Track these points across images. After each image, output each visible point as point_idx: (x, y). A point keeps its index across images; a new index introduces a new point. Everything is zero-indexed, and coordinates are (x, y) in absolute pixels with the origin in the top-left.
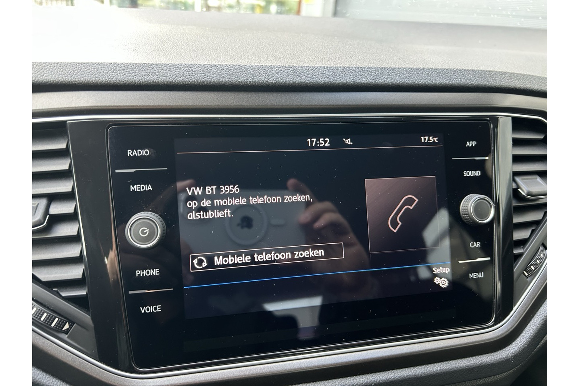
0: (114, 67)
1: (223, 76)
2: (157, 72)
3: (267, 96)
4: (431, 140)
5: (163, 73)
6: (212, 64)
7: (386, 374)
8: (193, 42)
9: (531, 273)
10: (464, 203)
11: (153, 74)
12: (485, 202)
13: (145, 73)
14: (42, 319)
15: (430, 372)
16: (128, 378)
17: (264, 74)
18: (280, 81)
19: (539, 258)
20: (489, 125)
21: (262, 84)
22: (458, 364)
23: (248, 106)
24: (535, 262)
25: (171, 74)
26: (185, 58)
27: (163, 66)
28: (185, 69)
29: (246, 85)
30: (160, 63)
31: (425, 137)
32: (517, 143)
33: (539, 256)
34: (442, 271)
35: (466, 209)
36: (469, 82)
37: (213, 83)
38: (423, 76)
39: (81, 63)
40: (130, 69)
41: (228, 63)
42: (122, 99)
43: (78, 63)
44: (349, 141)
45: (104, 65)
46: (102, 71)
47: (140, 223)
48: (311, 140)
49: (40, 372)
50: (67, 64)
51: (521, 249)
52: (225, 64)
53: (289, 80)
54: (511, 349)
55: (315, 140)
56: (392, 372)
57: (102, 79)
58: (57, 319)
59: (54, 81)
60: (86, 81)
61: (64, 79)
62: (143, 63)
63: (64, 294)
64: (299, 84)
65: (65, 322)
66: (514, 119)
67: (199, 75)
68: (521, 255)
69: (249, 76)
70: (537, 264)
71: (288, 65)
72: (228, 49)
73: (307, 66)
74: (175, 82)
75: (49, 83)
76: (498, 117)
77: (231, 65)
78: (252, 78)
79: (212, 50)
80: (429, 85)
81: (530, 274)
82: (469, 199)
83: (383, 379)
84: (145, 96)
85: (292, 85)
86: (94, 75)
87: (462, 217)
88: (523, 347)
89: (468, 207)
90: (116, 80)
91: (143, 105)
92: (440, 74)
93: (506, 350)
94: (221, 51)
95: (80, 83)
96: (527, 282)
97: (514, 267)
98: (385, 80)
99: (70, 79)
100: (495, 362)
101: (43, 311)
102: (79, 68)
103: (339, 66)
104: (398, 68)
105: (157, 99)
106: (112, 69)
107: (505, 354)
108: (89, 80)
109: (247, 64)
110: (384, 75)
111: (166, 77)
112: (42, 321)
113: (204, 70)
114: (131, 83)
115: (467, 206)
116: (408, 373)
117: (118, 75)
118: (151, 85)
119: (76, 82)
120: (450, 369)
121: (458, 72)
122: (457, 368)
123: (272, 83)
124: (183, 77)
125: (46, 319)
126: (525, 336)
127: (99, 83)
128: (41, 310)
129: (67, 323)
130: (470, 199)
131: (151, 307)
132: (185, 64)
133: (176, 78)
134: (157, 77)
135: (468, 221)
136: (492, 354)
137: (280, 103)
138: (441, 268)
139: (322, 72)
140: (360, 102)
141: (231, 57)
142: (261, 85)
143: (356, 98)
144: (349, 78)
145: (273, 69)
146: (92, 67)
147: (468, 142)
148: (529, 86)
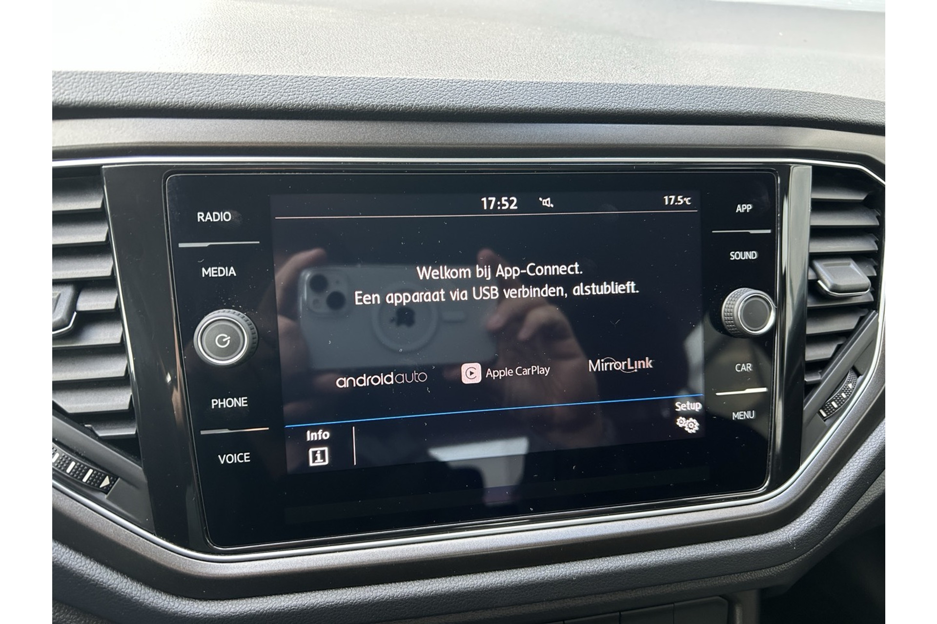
0: (175, 79)
1: (348, 95)
2: (242, 89)
3: (419, 128)
4: (680, 202)
5: (252, 90)
6: (331, 76)
7: (596, 563)
8: (304, 38)
9: (831, 413)
10: (728, 302)
11: (237, 92)
12: (762, 302)
13: (224, 90)
14: (68, 471)
15: (663, 561)
16: (200, 560)
17: (413, 92)
18: (439, 105)
19: (846, 390)
20: (774, 179)
21: (410, 108)
22: (708, 551)
23: (387, 144)
24: (838, 396)
25: (266, 92)
26: (289, 66)
27: (253, 79)
28: (288, 84)
29: (384, 110)
30: (248, 73)
31: (670, 197)
32: (818, 206)
33: (846, 386)
34: (690, 407)
35: (731, 312)
36: (745, 108)
37: (332, 108)
38: (670, 98)
39: (123, 73)
40: (201, 82)
41: (357, 75)
42: (188, 132)
43: (119, 73)
44: (548, 202)
45: (159, 76)
46: (156, 86)
47: (216, 326)
48: (487, 199)
49: (66, 550)
50: (101, 75)
51: (818, 375)
52: (351, 76)
53: (454, 103)
54: (793, 529)
55: (494, 199)
56: (606, 559)
57: (155, 100)
58: (91, 471)
59: (80, 102)
60: (130, 103)
61: (96, 99)
62: (220, 73)
63: (101, 434)
64: (470, 109)
65: (103, 475)
66: (815, 168)
67: (311, 94)
68: (816, 385)
69: (389, 95)
70: (842, 399)
71: (452, 79)
72: (360, 48)
73: (484, 80)
74: (272, 105)
75: (73, 104)
76: (791, 166)
77: (362, 78)
78: (395, 99)
79: (333, 51)
80: (679, 113)
81: (829, 415)
82: (735, 296)
83: (591, 570)
84: (224, 127)
85: (458, 111)
86: (142, 92)
87: (725, 324)
88: (812, 527)
89: (733, 309)
90: (178, 101)
91: (222, 141)
92: (698, 94)
93: (784, 530)
94: (348, 53)
95: (121, 105)
96: (825, 426)
97: (804, 404)
98: (609, 104)
99: (105, 99)
100: (767, 548)
101: (69, 459)
102: (120, 82)
103: (535, 80)
104: (630, 85)
105: (243, 131)
106: (171, 83)
107: (783, 536)
108: (135, 100)
109: (387, 76)
110: (607, 96)
111: (257, 97)
112: (69, 474)
113: (318, 86)
114: (202, 106)
115: (732, 307)
116: (630, 562)
117: (182, 92)
118: (234, 109)
119: (115, 104)
120: (696, 557)
121: (728, 92)
122: (706, 555)
123: (426, 107)
124: (284, 98)
125: (74, 470)
126: (817, 510)
127: (150, 105)
128: (66, 457)
129: (107, 477)
130: (738, 295)
131: (235, 455)
132: (288, 76)
133: (273, 99)
134: (243, 96)
135: (733, 331)
136: (762, 536)
137: (439, 139)
138: (688, 403)
139: (506, 90)
140: (567, 139)
141: (363, 63)
142: (408, 111)
143: (560, 133)
144: (549, 100)
145: (428, 84)
146: (140, 79)
147: (739, 206)
148: (843, 115)
